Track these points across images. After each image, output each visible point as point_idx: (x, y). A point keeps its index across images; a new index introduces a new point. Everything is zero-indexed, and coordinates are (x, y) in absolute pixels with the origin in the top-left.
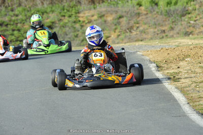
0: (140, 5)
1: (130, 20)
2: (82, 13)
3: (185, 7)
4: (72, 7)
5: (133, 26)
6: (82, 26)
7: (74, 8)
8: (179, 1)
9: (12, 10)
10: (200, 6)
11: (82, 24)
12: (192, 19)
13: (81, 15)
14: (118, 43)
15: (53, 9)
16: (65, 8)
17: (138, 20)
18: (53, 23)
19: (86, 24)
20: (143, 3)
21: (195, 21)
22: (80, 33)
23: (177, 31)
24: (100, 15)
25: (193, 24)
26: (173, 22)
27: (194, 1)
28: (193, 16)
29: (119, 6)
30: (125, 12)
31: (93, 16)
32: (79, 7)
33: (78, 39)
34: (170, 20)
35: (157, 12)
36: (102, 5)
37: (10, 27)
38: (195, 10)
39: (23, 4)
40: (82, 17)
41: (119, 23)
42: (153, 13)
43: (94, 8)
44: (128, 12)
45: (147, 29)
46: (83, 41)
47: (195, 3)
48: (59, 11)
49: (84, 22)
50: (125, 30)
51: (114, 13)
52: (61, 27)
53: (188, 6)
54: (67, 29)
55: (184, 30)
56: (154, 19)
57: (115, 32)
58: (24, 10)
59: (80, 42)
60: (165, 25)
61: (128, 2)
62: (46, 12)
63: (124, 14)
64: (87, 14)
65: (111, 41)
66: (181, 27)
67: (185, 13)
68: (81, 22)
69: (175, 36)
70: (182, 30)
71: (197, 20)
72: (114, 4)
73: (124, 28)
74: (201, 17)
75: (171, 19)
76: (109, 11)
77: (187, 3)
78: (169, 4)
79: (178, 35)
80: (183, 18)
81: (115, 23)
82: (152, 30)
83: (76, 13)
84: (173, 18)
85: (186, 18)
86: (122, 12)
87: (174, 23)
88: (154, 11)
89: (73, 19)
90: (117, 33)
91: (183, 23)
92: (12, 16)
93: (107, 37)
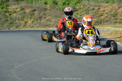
0: (46, 3)
1: (40, 13)
2: (10, 6)
3: (74, 7)
4: (4, 3)
5: (42, 16)
6: (10, 15)
7: (5, 3)
8: (70, 3)
10: (84, 7)
11: (10, 13)
12: (78, 14)
13: (10, 7)
17: (45, 13)
19: (13, 13)
20: (48, 3)
21: (80, 16)
22: (9, 19)
24: (22, 9)
25: (79, 17)
27: (79, 3)
28: (79, 12)
29: (33, 3)
30: (37, 7)
31: (17, 9)
32: (8, 2)
33: (8, 22)
35: (57, 9)
36: (23, 2)
38: (81, 9)
40: (11, 9)
41: (33, 14)
42: (55, 9)
43: (18, 4)
44: (39, 8)
45: (51, 19)
46: (10, 24)
47: (80, 4)
49: (11, 12)
50: (37, 19)
51: (30, 8)
53: (76, 6)
54: (1, 16)
56: (55, 13)
57: (31, 19)
59: (9, 24)
61: (38, 1)
63: (36, 9)
64: (13, 7)
65: (28, 24)
67: (74, 10)
68: (10, 12)
71: (82, 15)
72: (30, 2)
73: (36, 17)
74: (84, 13)
76: (27, 6)
77: (76, 4)
78: (64, 4)
81: (31, 14)
82: (54, 20)
83: (6, 6)
85: (75, 14)
86: (35, 7)
88: (55, 8)
89: (4, 10)
90: (32, 20)
93: (26, 22)
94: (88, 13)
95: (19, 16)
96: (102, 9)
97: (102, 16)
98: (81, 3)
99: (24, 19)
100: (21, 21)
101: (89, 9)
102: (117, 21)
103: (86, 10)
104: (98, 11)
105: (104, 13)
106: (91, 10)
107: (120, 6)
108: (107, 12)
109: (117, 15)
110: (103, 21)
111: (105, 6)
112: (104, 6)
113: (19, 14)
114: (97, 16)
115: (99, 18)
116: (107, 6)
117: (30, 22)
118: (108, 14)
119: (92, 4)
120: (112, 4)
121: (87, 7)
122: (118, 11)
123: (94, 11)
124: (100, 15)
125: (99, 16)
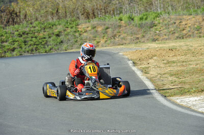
0: (121, 20)
1: (114, 30)
2: (80, 25)
3: (153, 22)
5: (116, 34)
6: (80, 35)
7: (74, 22)
8: (148, 17)
9: (31, 24)
10: (163, 21)
11: (81, 33)
12: (157, 30)
14: (106, 46)
15: (60, 22)
16: (68, 22)
18: (60, 32)
19: (83, 33)
20: (123, 19)
22: (79, 39)
24: (93, 27)
25: (158, 33)
27: (159, 17)
28: (158, 27)
29: (106, 20)
30: (111, 24)
31: (88, 27)
32: (78, 21)
33: (77, 43)
35: (133, 25)
36: (95, 20)
37: (30, 35)
38: (160, 23)
39: (39, 19)
40: (80, 28)
41: (106, 32)
42: (130, 25)
43: (89, 22)
44: (113, 25)
45: (126, 37)
48: (64, 23)
49: (81, 31)
51: (103, 25)
52: (65, 35)
53: (155, 21)
54: (70, 36)
55: (152, 38)
56: (131, 29)
57: (103, 38)
58: (40, 23)
60: (139, 34)
62: (55, 25)
63: (110, 26)
64: (84, 26)
65: (100, 45)
66: (150, 35)
67: (153, 25)
69: (145, 41)
70: (150, 38)
71: (161, 30)
72: (103, 19)
73: (110, 36)
74: (164, 28)
75: (143, 30)
76: (99, 24)
77: (154, 19)
78: (141, 19)
80: (151, 29)
81: (103, 33)
82: (129, 37)
83: (76, 25)
85: (153, 29)
87: (145, 33)
89: (74, 29)
90: (105, 39)
91: (151, 32)
92: (31, 28)
93: (98, 42)
94: (169, 28)
95: (91, 35)
96: (184, 23)
97: (183, 30)
99: (96, 39)
100: (93, 41)
101: (170, 23)
102: (201, 35)
103: (166, 25)
104: (180, 25)
105: (186, 27)
106: (172, 24)
108: (190, 25)
109: (202, 29)
111: (188, 18)
112: (186, 19)
113: (91, 33)
114: (179, 31)
115: (181, 33)
117: (102, 41)
118: (191, 28)
119: (173, 17)
120: (195, 17)
121: (167, 22)
123: (175, 25)
125: (181, 30)
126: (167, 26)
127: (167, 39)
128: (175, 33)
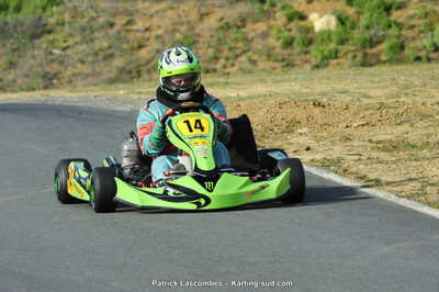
3: (40, 18)
8: (25, 4)
10: (73, 17)
12: (56, 44)
23: (25, 70)
25: (60, 56)
26: (14, 50)
27: (58, 5)
28: (58, 37)
34: (8, 46)
38: (63, 24)
47: (60, 8)
53: (48, 17)
55: (39, 69)
66: (32, 62)
67: (40, 30)
69: (19, 81)
70: (34, 70)
71: (68, 47)
74: (77, 40)
75: (10, 43)
77: (44, 9)
79: (26, 80)
80: (36, 42)
84: (12, 40)
85: (43, 42)
87: (16, 53)
91: (36, 53)
94: (92, 40)
96: (140, 25)
97: (140, 47)
98: (63, 3)
101: (94, 24)
103: (83, 29)
104: (127, 31)
105: (148, 39)
106: (103, 27)
107: (204, 10)
108: (159, 32)
109: (197, 45)
110: (145, 69)
111: (152, 11)
112: (145, 12)
114: (125, 51)
115: (134, 58)
116: (157, 12)
118: (163, 43)
119: (103, 5)
120: (175, 6)
121: (86, 19)
122: (197, 30)
123: (113, 32)
124: (135, 45)
125: (132, 49)
126: (88, 32)
127: (87, 75)
128: (111, 56)
